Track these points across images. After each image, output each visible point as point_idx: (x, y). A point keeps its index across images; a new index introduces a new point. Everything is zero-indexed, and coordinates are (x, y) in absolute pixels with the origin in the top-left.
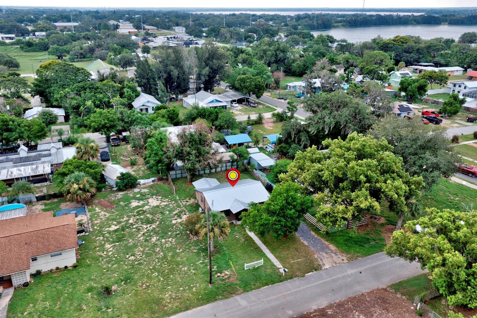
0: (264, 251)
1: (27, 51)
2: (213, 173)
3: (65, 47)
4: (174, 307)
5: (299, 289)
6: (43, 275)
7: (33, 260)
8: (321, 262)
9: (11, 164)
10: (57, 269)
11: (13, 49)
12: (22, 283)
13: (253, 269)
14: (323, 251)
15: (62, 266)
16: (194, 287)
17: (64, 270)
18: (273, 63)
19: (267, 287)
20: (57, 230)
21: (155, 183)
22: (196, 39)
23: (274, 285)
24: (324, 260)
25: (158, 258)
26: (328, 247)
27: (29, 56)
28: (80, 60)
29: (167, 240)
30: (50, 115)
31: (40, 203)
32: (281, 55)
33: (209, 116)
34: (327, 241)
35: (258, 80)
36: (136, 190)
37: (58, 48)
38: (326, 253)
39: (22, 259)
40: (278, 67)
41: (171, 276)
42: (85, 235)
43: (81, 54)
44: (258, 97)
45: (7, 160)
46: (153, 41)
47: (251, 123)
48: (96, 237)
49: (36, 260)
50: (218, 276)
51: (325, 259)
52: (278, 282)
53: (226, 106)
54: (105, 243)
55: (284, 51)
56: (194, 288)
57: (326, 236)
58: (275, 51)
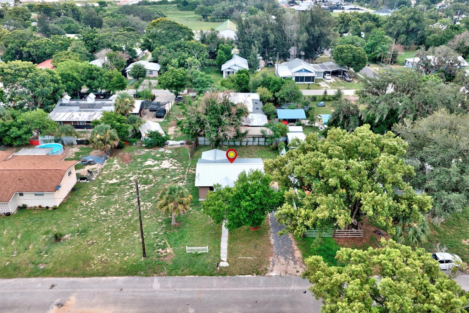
0: (222, 239)
1: (181, 10)
2: (243, 146)
3: (209, 7)
4: (95, 270)
5: (222, 289)
6: (27, 209)
7: (20, 195)
8: (271, 266)
9: (78, 108)
10: (40, 207)
11: (172, 7)
12: (6, 212)
13: (195, 254)
14: (284, 256)
15: (44, 205)
16: (128, 255)
17: (45, 210)
18: (402, 34)
19: (193, 276)
20: (49, 173)
21: (183, 146)
22: (345, 4)
23: (201, 277)
24: (275, 266)
25: (123, 219)
26: (293, 253)
27: (182, 14)
28: (220, 20)
29: (146, 204)
30: (140, 69)
31: (79, 146)
32: (413, 25)
33: (273, 85)
34: (298, 245)
35: (358, 51)
36: (161, 150)
37: (204, 8)
38: (286, 259)
39: (8, 191)
40: (407, 39)
41: (120, 239)
42: (86, 182)
43: (224, 15)
44: (357, 71)
45: (76, 105)
46: (298, 4)
47: (327, 98)
48: (92, 187)
49: (23, 195)
50: (158, 252)
51: (279, 265)
52: (208, 275)
53: (313, 77)
54: (95, 194)
55: (419, 21)
56: (127, 257)
57: (300, 239)
58: (408, 20)
